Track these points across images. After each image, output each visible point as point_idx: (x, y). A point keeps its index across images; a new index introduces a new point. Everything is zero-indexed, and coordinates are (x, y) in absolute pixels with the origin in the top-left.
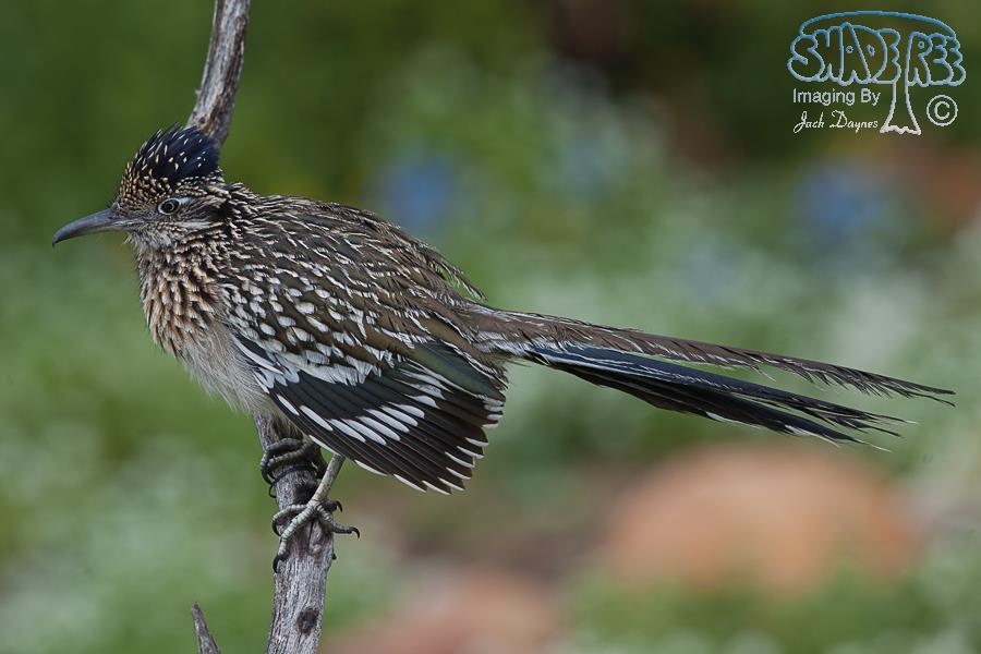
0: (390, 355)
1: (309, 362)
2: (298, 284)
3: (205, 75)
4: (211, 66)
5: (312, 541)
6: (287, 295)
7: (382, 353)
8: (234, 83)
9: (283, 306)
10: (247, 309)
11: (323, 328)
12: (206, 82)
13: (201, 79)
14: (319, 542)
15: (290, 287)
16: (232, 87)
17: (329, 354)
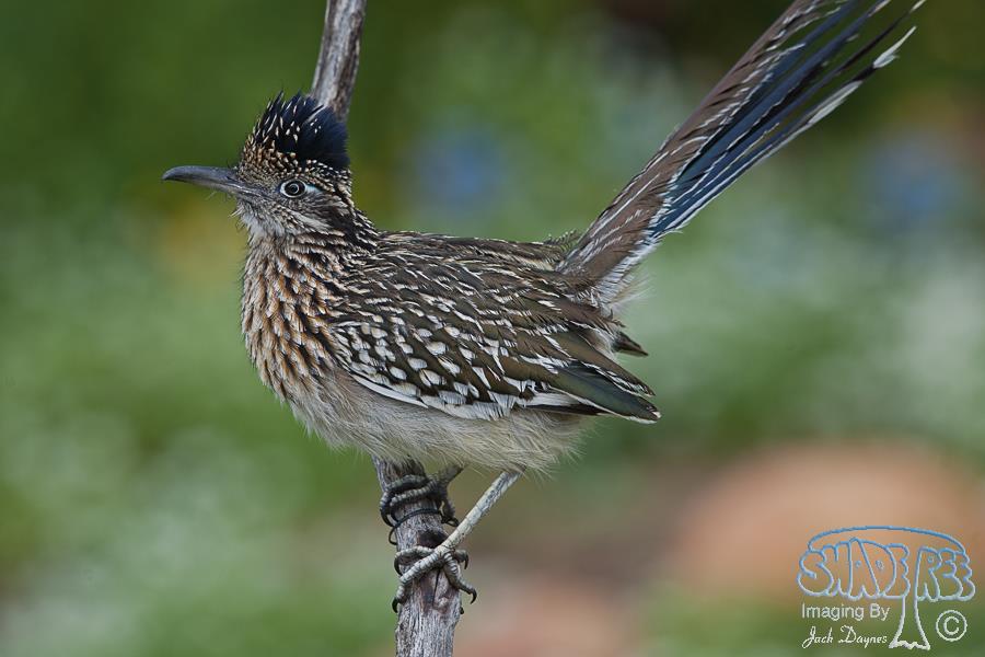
0: (533, 384)
1: (446, 403)
2: (427, 324)
3: (316, 78)
4: (323, 67)
5: (438, 593)
6: (416, 336)
7: (524, 384)
8: (348, 87)
9: (412, 347)
10: (373, 354)
11: (454, 369)
12: (318, 86)
13: (312, 81)
14: (445, 595)
15: (417, 328)
16: (347, 91)
17: (466, 393)
